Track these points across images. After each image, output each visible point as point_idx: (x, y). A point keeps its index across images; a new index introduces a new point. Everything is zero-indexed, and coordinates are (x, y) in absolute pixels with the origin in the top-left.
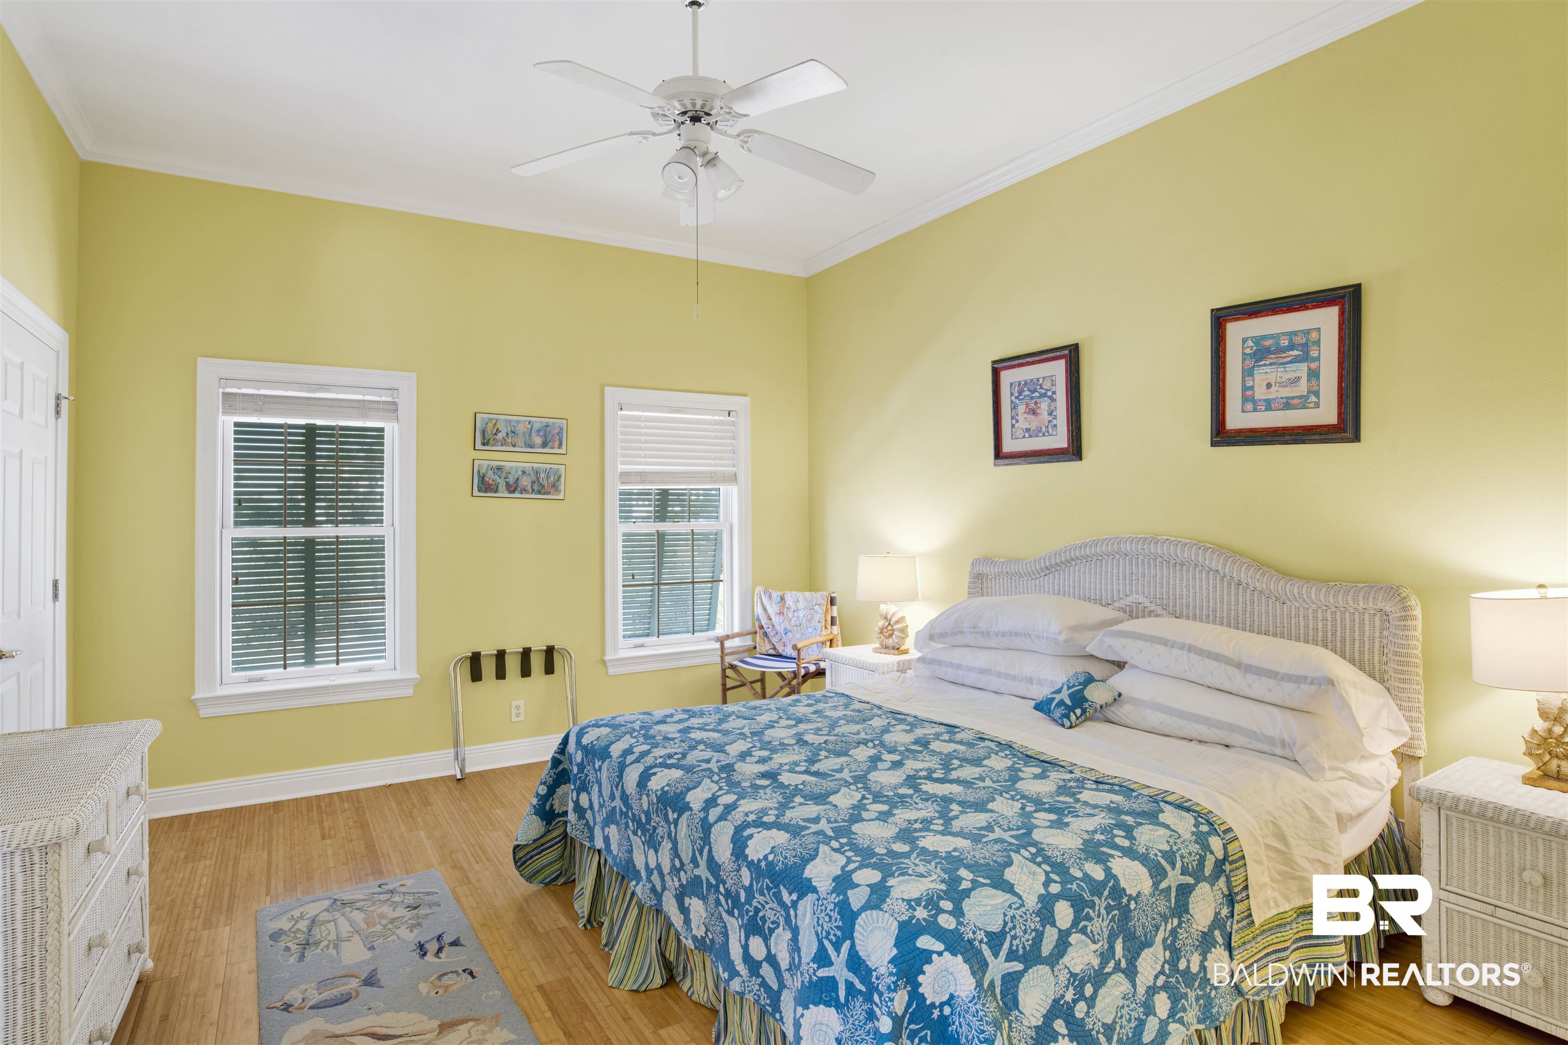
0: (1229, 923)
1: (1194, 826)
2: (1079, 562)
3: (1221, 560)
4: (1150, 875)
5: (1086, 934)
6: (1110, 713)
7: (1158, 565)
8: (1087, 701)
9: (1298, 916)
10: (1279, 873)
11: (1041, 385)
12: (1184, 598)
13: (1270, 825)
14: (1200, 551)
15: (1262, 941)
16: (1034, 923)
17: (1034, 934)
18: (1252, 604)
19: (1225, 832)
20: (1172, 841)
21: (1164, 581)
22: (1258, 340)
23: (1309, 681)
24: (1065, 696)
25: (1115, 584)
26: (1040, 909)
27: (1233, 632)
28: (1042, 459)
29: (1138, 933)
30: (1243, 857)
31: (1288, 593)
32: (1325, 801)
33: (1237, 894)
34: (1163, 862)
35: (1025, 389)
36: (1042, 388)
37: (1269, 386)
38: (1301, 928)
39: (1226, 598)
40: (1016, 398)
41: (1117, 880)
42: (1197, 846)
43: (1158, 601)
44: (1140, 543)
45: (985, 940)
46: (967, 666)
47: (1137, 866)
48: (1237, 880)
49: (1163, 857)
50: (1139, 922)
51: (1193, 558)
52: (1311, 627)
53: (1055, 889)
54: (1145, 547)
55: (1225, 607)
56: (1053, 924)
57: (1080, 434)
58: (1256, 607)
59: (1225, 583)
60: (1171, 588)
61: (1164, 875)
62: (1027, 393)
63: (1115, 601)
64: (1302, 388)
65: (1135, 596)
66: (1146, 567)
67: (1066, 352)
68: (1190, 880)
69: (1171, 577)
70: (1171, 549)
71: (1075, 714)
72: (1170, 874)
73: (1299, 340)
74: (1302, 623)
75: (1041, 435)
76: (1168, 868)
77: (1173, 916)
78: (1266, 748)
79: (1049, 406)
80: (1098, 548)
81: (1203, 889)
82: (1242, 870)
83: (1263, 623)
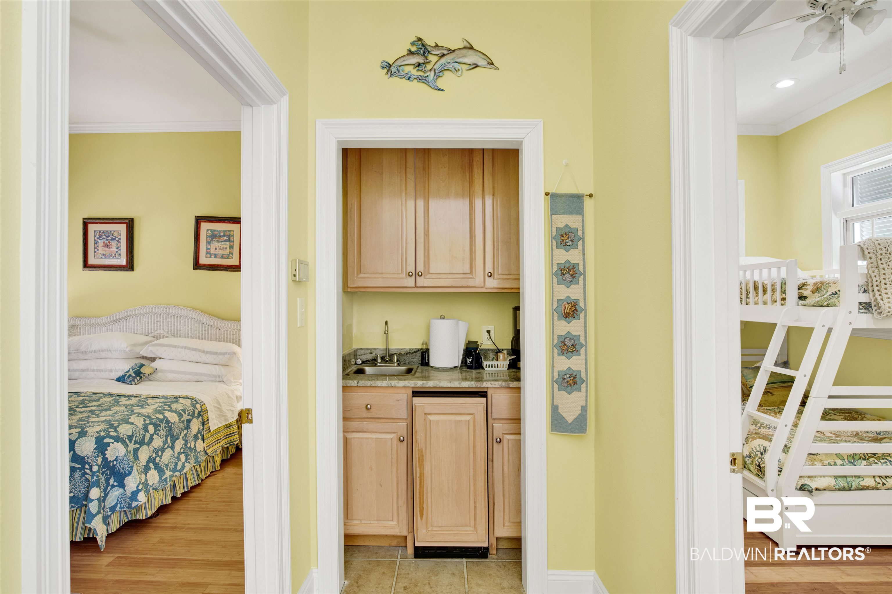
0: (203, 432)
1: (191, 402)
2: (131, 317)
3: (196, 314)
4: (178, 416)
5: (158, 435)
6: (152, 378)
7: (170, 317)
8: (142, 373)
9: (224, 428)
10: (218, 415)
11: (112, 234)
12: (181, 330)
13: (215, 400)
14: (188, 311)
15: (213, 437)
16: (142, 432)
17: (142, 435)
18: (208, 331)
19: (201, 403)
20: (184, 407)
21: (173, 324)
22: (212, 231)
23: (228, 354)
24: (131, 372)
25: (149, 326)
26: (143, 428)
27: (201, 341)
28: (112, 269)
29: (175, 435)
30: (207, 410)
31: (221, 326)
32: (232, 391)
33: (205, 422)
34: (182, 412)
35: (103, 235)
36: (113, 235)
37: (216, 249)
38: (225, 432)
39: (198, 329)
40: (98, 238)
41: (167, 418)
42: (192, 407)
43: (170, 332)
44: (162, 308)
45: (127, 438)
46: (73, 369)
47: (174, 414)
48: (205, 418)
49: (182, 411)
50: (175, 431)
51: (185, 314)
52: (229, 337)
53: (147, 422)
54: (164, 310)
55: (198, 333)
56: (148, 432)
57: (133, 259)
58: (209, 332)
59: (198, 323)
60: (175, 326)
61: (182, 416)
62: (104, 237)
63: (150, 334)
64: (228, 251)
65: (159, 331)
66: (164, 318)
67: (127, 221)
68: (190, 418)
69: (175, 322)
70: (176, 310)
71: (137, 379)
72: (184, 416)
73: (227, 233)
74: (226, 336)
75: (111, 258)
76: (183, 414)
77: (185, 429)
78: (214, 379)
79: (117, 245)
80: (142, 311)
81: (195, 420)
82: (207, 414)
83: (212, 338)
